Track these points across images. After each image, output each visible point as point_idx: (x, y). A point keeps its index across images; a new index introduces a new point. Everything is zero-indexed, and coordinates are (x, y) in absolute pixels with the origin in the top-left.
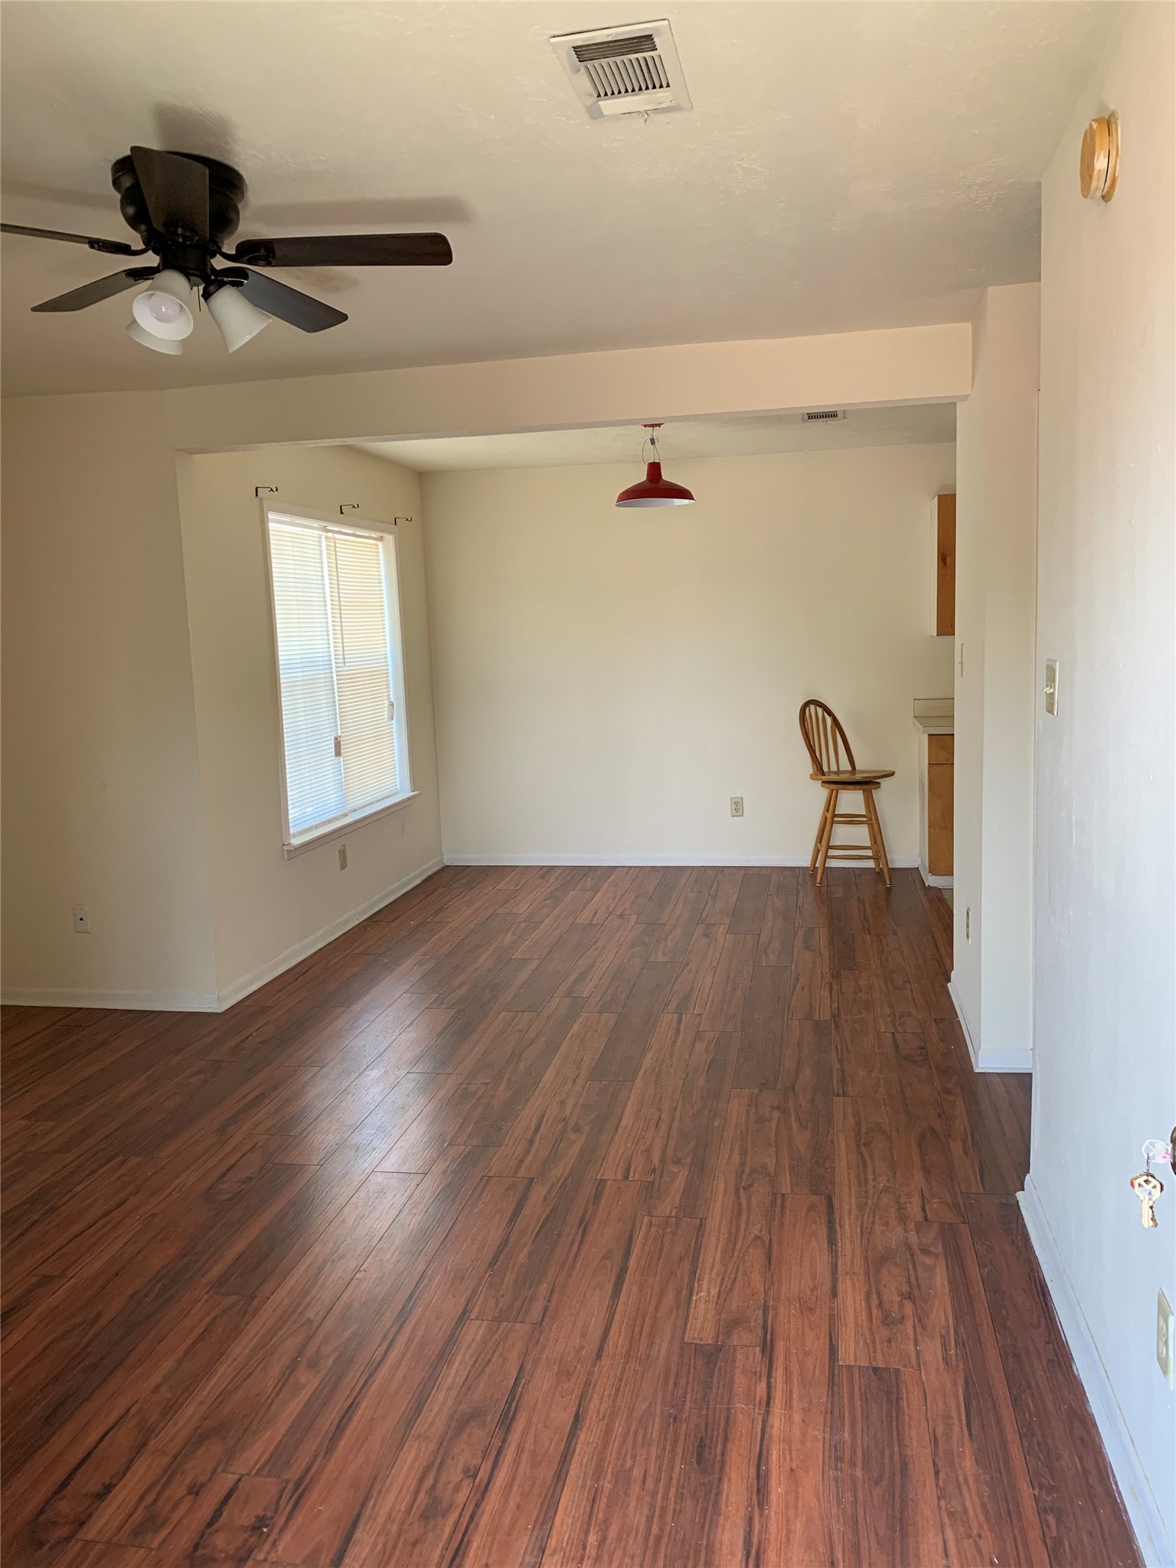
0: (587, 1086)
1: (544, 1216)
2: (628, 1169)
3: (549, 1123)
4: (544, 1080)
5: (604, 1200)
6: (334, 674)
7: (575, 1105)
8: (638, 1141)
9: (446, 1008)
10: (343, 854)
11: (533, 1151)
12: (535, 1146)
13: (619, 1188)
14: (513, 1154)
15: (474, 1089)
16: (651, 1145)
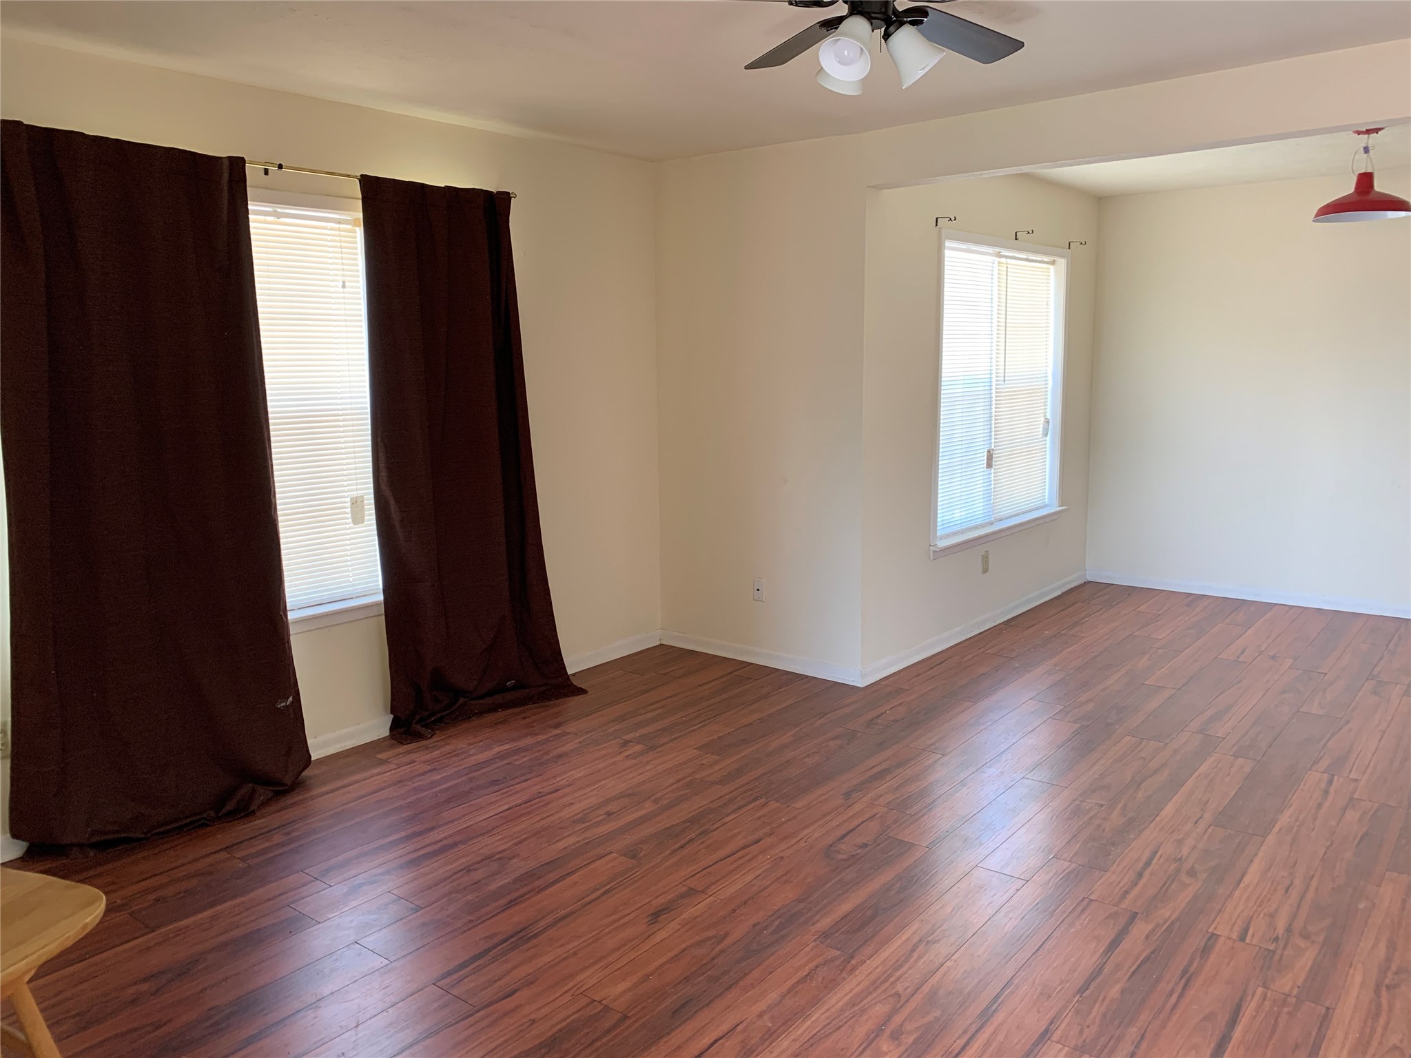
0: (1210, 830)
1: (1144, 955)
2: (1246, 930)
3: (1162, 860)
4: (1163, 813)
5: (1213, 956)
6: (993, 391)
7: (1194, 848)
8: (1262, 901)
9: (1069, 722)
10: (985, 559)
11: (1141, 883)
12: (1144, 880)
13: (1233, 948)
14: (1119, 883)
15: (1087, 807)
16: (1276, 911)
